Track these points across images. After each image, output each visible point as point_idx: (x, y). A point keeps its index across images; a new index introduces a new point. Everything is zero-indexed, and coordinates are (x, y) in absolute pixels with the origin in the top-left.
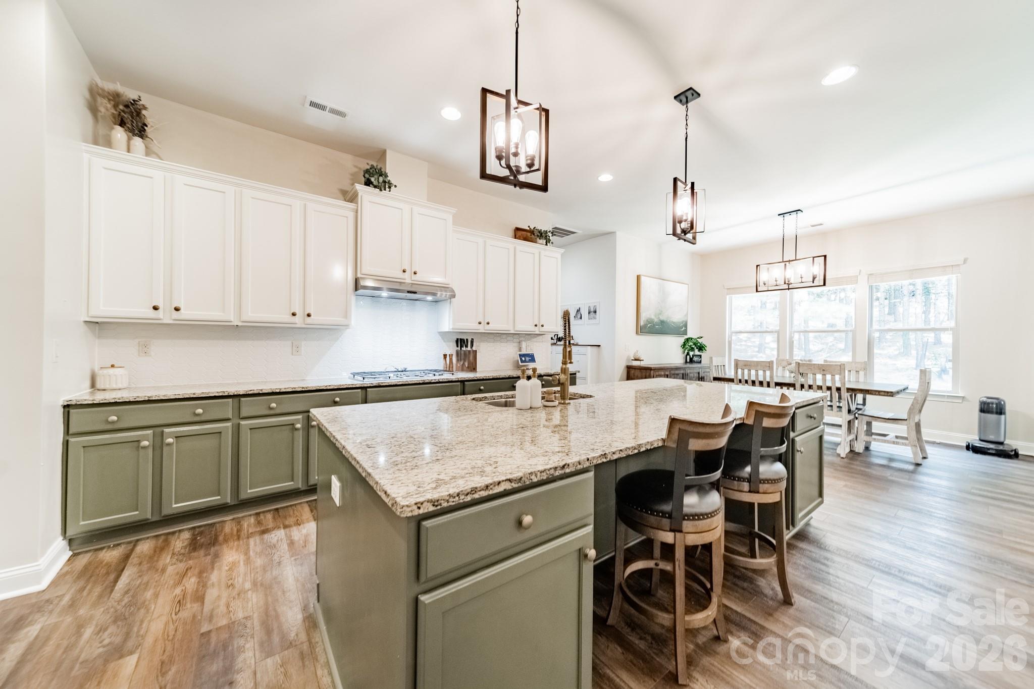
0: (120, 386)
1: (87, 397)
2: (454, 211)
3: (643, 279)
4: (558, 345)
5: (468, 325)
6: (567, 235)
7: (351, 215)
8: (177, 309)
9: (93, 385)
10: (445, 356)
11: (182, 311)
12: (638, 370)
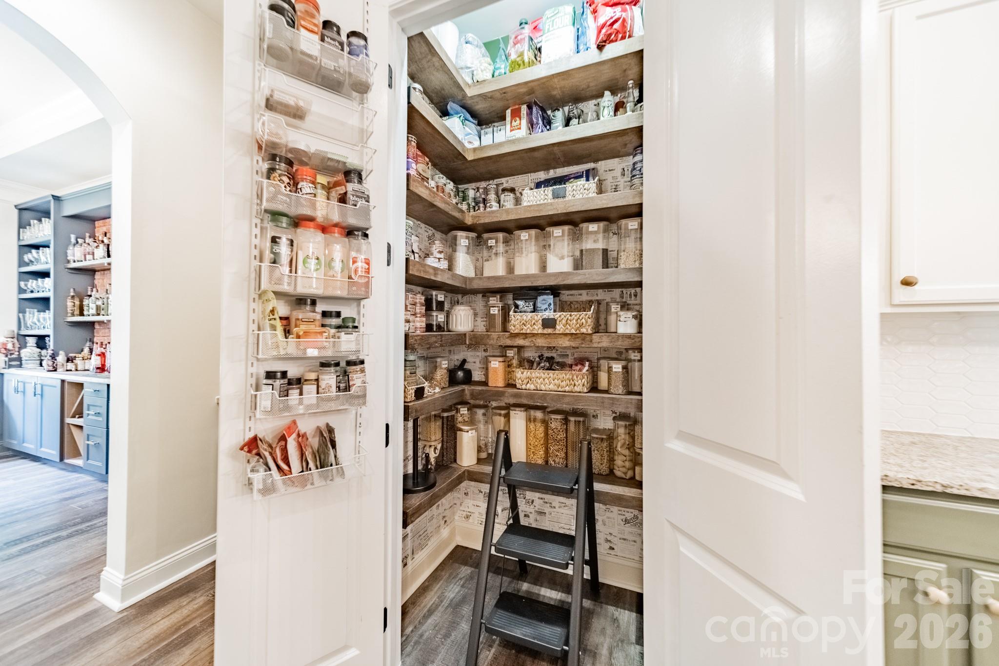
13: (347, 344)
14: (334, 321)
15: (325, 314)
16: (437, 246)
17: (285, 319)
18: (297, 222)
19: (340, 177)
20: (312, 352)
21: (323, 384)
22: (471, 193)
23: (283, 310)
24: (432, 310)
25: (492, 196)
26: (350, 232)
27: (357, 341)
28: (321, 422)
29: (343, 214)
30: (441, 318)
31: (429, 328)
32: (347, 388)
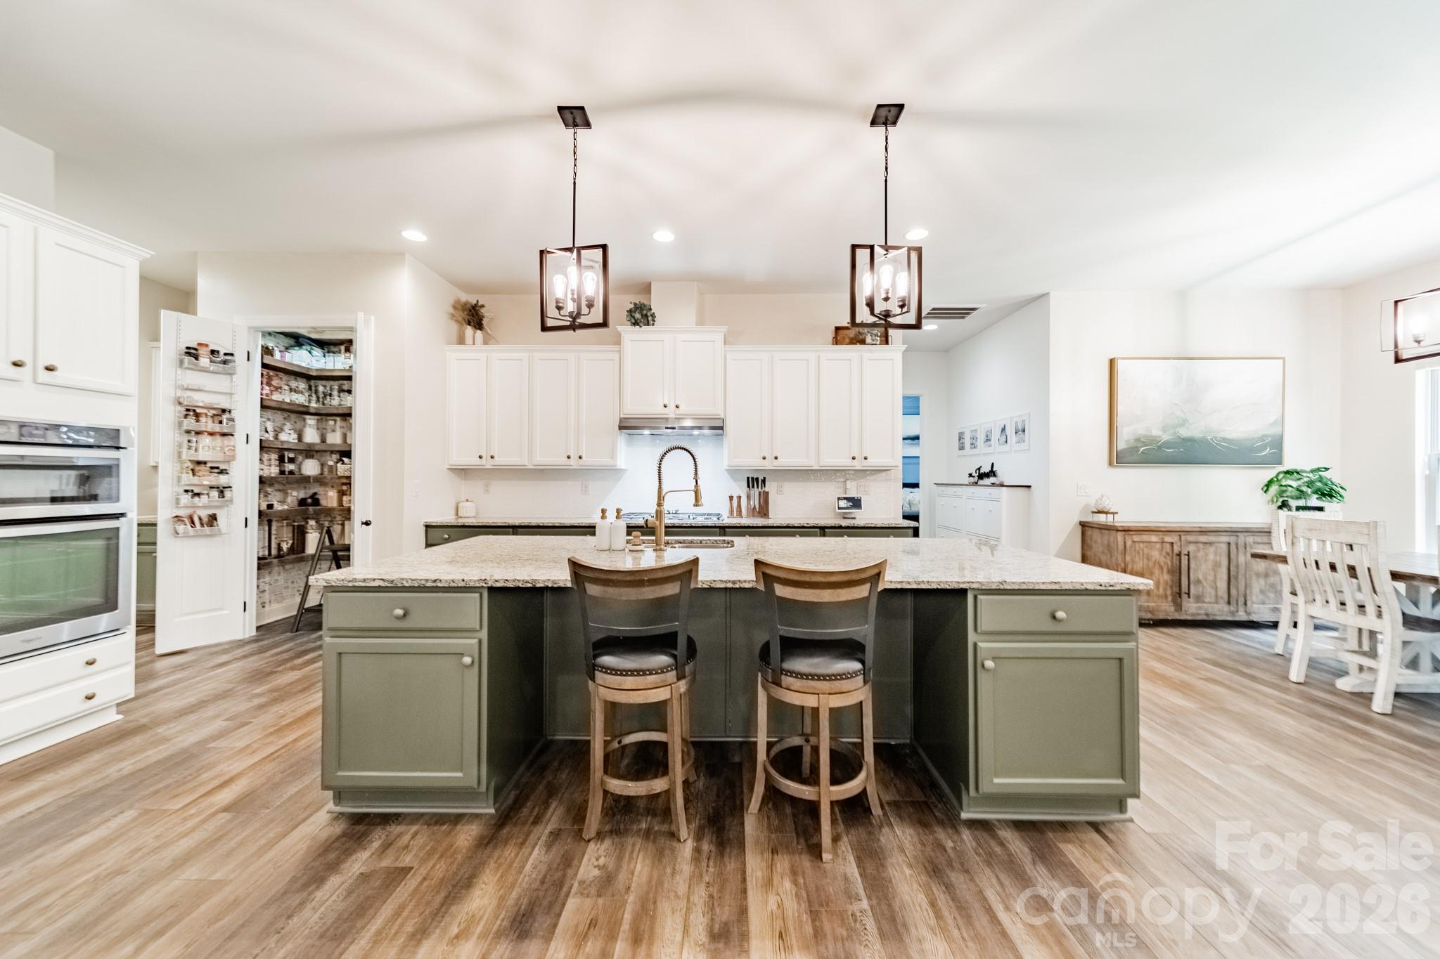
0: (470, 515)
1: (452, 521)
2: (724, 329)
3: (1121, 366)
4: (981, 486)
5: (753, 462)
6: (968, 314)
7: (616, 356)
8: (492, 457)
9: (457, 514)
10: (731, 498)
11: (496, 458)
12: (1098, 530)
13: (223, 480)
14: (216, 471)
15: (212, 468)
16: (288, 426)
17: (192, 470)
18: (198, 433)
19: (220, 412)
20: (206, 483)
21: (211, 495)
22: (321, 389)
23: (191, 466)
24: (284, 462)
25: (335, 393)
26: (224, 435)
27: (229, 479)
28: (211, 512)
29: (221, 428)
30: (291, 467)
31: (282, 472)
32: (223, 497)
